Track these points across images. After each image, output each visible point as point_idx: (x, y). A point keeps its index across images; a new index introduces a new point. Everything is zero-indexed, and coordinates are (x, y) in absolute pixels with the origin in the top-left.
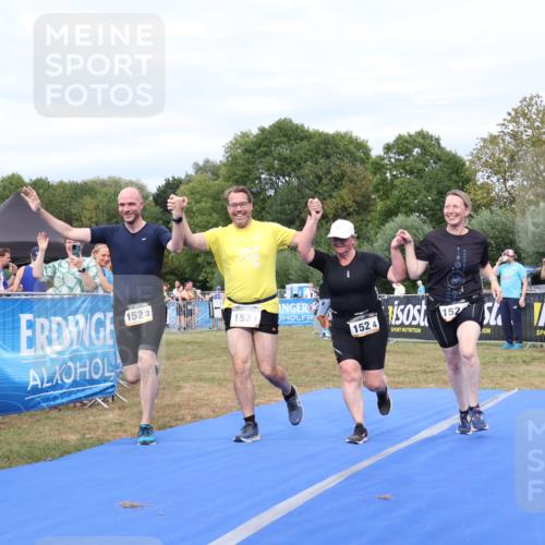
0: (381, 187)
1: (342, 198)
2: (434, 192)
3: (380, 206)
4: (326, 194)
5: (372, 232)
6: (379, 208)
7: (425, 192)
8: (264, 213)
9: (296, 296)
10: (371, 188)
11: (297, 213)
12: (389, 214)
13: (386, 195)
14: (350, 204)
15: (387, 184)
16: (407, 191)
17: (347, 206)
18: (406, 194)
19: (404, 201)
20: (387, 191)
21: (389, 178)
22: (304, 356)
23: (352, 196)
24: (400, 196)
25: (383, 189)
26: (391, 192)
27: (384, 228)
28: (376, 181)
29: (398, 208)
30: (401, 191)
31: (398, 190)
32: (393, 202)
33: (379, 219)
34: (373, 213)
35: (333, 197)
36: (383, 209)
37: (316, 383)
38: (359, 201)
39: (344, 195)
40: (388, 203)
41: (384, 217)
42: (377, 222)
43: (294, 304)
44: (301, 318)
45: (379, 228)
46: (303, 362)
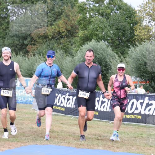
0: (82, 22)
1: (59, 27)
2: (114, 28)
3: (81, 33)
4: (49, 23)
6: (79, 35)
7: (109, 28)
8: (7, 31)
10: (76, 22)
13: (85, 28)
14: (63, 31)
15: (87, 20)
16: (98, 26)
17: (61, 31)
18: (97, 28)
19: (95, 32)
20: (86, 25)
21: (88, 17)
22: (24, 123)
23: (65, 25)
24: (93, 29)
25: (83, 23)
26: (88, 26)
27: (82, 48)
28: (80, 18)
29: (92, 36)
30: (95, 26)
31: (93, 25)
32: (89, 32)
33: (80, 42)
34: (76, 38)
35: (53, 25)
36: (83, 36)
37: (29, 141)
38: (69, 30)
39: (60, 24)
40: (86, 33)
41: (82, 41)
42: (78, 44)
45: (79, 47)
46: (22, 126)
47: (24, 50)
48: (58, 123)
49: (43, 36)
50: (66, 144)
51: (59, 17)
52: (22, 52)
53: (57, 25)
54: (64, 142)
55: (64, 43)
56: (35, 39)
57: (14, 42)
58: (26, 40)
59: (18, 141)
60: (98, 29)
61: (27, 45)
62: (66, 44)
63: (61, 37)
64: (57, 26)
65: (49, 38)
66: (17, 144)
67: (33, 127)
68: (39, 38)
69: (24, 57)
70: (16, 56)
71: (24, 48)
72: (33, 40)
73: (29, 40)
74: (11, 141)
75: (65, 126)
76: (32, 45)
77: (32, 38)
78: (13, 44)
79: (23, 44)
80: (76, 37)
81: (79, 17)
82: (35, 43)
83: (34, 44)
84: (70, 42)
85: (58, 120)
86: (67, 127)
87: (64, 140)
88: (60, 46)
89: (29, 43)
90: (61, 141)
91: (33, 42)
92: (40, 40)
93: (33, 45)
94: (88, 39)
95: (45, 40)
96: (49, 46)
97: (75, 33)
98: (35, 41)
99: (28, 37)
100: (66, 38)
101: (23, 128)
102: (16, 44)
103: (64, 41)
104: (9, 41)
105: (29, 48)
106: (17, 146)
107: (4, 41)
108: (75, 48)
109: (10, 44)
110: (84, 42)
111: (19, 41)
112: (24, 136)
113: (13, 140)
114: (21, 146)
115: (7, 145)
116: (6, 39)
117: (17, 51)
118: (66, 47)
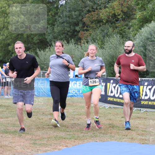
0: (140, 2)
1: (113, 9)
3: (138, 15)
4: (102, 5)
5: (132, 33)
6: (137, 17)
8: (57, 17)
9: (76, 76)
10: (133, 3)
11: (80, 18)
14: (119, 13)
17: (116, 14)
20: (144, 4)
22: (80, 118)
23: (121, 7)
24: (153, 8)
27: (140, 31)
29: (152, 17)
31: (152, 4)
32: (148, 13)
33: (138, 24)
35: (107, 7)
36: (141, 17)
37: (88, 138)
38: (125, 11)
39: (115, 6)
40: (145, 14)
42: (136, 27)
43: (76, 82)
44: (80, 92)
45: (138, 31)
46: (79, 122)
47: (76, 38)
48: (119, 117)
49: (97, 20)
50: (129, 140)
52: (74, 40)
54: (126, 137)
55: (120, 27)
56: (88, 24)
57: (64, 29)
58: (77, 26)
59: (75, 138)
61: (79, 32)
62: (123, 28)
63: (117, 21)
64: (111, 8)
65: (103, 22)
66: (75, 142)
68: (92, 23)
69: (76, 45)
70: (67, 44)
71: (76, 35)
72: (86, 25)
73: (81, 25)
74: (68, 139)
76: (84, 31)
77: (84, 23)
78: (63, 31)
79: (75, 31)
80: (133, 19)
82: (88, 29)
83: (87, 30)
84: (127, 25)
85: (118, 114)
87: (127, 136)
88: (116, 30)
89: (81, 30)
90: (124, 137)
91: (85, 28)
92: (93, 25)
93: (85, 31)
94: (147, 20)
95: (98, 25)
96: (104, 31)
97: (132, 15)
98: (87, 27)
99: (80, 22)
100: (122, 22)
101: (79, 123)
102: (67, 31)
103: (120, 25)
104: (59, 28)
105: (81, 35)
106: (75, 144)
107: (53, 28)
108: (133, 32)
109: (60, 31)
110: (142, 24)
111: (70, 27)
112: (82, 133)
113: (70, 138)
114: (79, 144)
115: (63, 144)
116: (56, 26)
117: (68, 38)
118: (123, 31)
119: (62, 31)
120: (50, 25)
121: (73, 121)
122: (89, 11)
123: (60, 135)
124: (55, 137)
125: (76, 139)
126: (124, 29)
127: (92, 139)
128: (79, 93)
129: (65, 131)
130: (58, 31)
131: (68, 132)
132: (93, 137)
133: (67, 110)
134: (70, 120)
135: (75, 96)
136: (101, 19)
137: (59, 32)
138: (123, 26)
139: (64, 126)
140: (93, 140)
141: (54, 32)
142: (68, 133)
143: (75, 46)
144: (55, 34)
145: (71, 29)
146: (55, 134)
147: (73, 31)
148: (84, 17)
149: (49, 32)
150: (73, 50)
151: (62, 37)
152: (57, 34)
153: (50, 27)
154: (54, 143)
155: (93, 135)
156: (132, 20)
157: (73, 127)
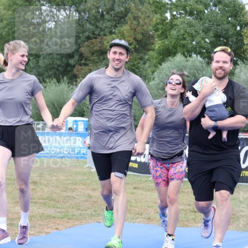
0: (160, 26)
2: (211, 34)
3: (158, 44)
4: (107, 30)
5: (149, 70)
6: (156, 48)
7: (202, 34)
9: (70, 129)
10: (150, 28)
12: (167, 53)
13: (164, 35)
14: (131, 42)
15: (167, 23)
16: (186, 32)
18: (184, 34)
19: (181, 42)
20: (165, 30)
21: (169, 18)
22: (75, 188)
23: (133, 33)
24: (178, 36)
25: (162, 28)
26: (170, 32)
27: (161, 67)
28: (156, 21)
29: (176, 48)
30: (180, 32)
31: (177, 30)
32: (171, 42)
33: (157, 58)
34: (151, 52)
35: (114, 33)
36: (161, 48)
37: (87, 217)
38: (140, 39)
39: (125, 31)
40: (167, 43)
41: (161, 57)
42: (155, 61)
43: (69, 137)
44: (74, 151)
45: (156, 67)
46: (74, 194)
47: (70, 74)
48: (129, 187)
49: (99, 50)
50: (145, 220)
51: (122, 20)
52: (67, 78)
53: (120, 33)
54: (140, 217)
55: (132, 61)
56: (87, 56)
57: (53, 62)
58: (71, 58)
59: (69, 217)
60: (185, 36)
61: (74, 66)
62: (136, 63)
64: (120, 35)
66: (68, 222)
67: (91, 194)
68: (93, 54)
69: (70, 84)
70: (57, 84)
71: (69, 71)
72: (84, 57)
73: (76, 57)
74: (58, 218)
75: (140, 192)
76: (81, 66)
77: (82, 54)
78: (52, 66)
79: (68, 65)
80: (149, 50)
81: (154, 19)
82: (87, 62)
83: (86, 65)
84: (141, 59)
85: (128, 183)
86: (144, 193)
87: (141, 215)
89: (76, 64)
90: (137, 216)
91: (83, 61)
92: (95, 58)
93: (83, 66)
94: (170, 53)
95: (102, 58)
97: (149, 44)
98: (86, 60)
99: (76, 53)
100: (135, 54)
101: (74, 196)
102: (57, 65)
103: (132, 58)
104: (45, 60)
105: (77, 71)
106: (68, 226)
107: (38, 60)
108: (149, 68)
109: (47, 65)
110: (163, 58)
111: (61, 60)
112: (79, 209)
113: (61, 217)
114: (74, 225)
115: (52, 225)
116: (41, 58)
117: (59, 75)
118: (136, 66)
119: (50, 64)
120: (34, 57)
121: (65, 193)
122: (88, 38)
123: (47, 212)
124: (41, 215)
125: (70, 219)
126: (138, 63)
127: (93, 218)
128: (73, 153)
129: (54, 207)
130: (44, 66)
131: (58, 208)
132: (94, 216)
133: (56, 178)
134: (62, 191)
135: (68, 157)
136: (106, 49)
137: (46, 67)
138: (136, 60)
139: (52, 200)
140: (94, 220)
141: (38, 66)
142: (59, 210)
143: (69, 87)
144: (40, 70)
145: (63, 63)
146: (41, 211)
147: (65, 65)
148: (81, 46)
149: (32, 66)
150: (65, 92)
151: (50, 73)
152: (43, 68)
153: (33, 59)
154: (39, 224)
155: (94, 213)
156: (149, 52)
157: (65, 201)
